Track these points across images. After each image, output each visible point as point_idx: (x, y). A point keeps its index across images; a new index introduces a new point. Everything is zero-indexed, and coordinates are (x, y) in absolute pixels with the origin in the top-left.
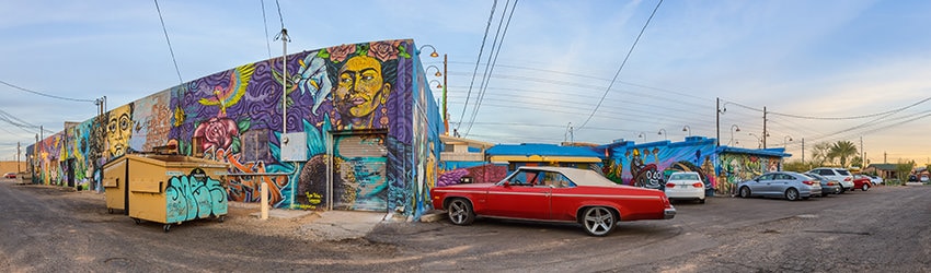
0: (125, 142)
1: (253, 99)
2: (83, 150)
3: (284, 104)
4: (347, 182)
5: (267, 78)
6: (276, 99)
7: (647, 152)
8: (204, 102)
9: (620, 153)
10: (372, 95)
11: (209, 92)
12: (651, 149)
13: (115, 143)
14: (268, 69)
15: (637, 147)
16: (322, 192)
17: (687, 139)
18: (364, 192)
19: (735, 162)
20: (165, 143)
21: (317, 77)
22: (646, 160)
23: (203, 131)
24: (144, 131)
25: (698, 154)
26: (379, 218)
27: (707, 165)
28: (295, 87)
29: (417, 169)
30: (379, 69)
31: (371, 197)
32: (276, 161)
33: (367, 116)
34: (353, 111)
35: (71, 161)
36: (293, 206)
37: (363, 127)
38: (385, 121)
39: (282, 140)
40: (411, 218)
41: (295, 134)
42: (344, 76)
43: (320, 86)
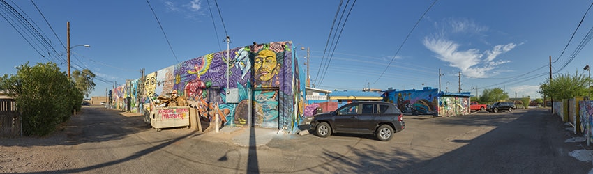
0: (153, 91)
1: (213, 71)
2: (134, 94)
3: (228, 73)
4: (259, 113)
5: (219, 61)
6: (224, 72)
7: (405, 94)
8: (190, 72)
9: (392, 95)
10: (271, 69)
11: (192, 67)
12: (407, 93)
13: (149, 91)
14: (220, 56)
15: (400, 92)
16: (246, 118)
17: (424, 88)
18: (268, 118)
19: (448, 99)
20: (171, 92)
21: (244, 60)
22: (405, 98)
23: (189, 87)
24: (161, 85)
25: (430, 96)
26: (274, 133)
27: (435, 101)
28: (233, 65)
29: (294, 107)
30: (275, 57)
31: (270, 121)
32: (224, 102)
33: (268, 81)
34: (262, 78)
35: (129, 99)
36: (232, 125)
37: (267, 86)
38: (278, 83)
39: (227, 92)
40: (291, 132)
41: (233, 89)
42: (257, 60)
43: (245, 66)
